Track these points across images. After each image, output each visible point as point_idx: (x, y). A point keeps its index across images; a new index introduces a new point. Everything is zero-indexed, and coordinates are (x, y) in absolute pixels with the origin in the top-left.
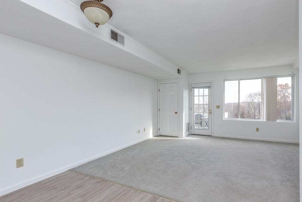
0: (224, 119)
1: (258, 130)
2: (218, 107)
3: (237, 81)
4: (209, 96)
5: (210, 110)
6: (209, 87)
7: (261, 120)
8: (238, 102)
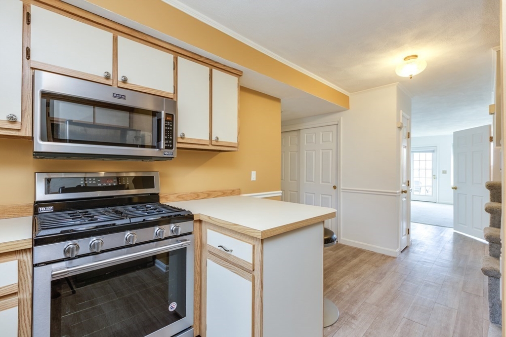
2: (444, 172)
4: (433, 160)
5: (434, 176)
6: (433, 152)
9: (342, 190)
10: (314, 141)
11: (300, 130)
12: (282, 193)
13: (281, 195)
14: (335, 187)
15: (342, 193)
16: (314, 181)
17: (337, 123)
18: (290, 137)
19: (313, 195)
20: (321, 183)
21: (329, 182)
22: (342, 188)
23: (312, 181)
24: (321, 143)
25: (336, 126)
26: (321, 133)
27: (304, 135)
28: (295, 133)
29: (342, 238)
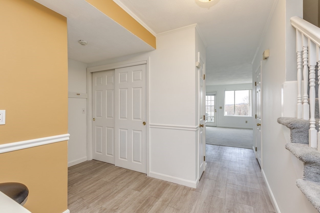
0: (224, 115)
1: (246, 122)
2: (221, 108)
3: (234, 91)
4: (214, 100)
5: (215, 110)
6: (215, 95)
7: (249, 116)
8: (234, 104)
9: (150, 126)
10: (126, 80)
11: (114, 69)
12: (70, 137)
13: (68, 138)
14: (144, 123)
15: (150, 129)
16: (127, 117)
17: (145, 62)
18: (106, 76)
19: (126, 131)
20: (133, 119)
21: (140, 119)
22: (150, 124)
23: (125, 118)
24: (133, 81)
25: (145, 65)
26: (133, 72)
27: (119, 74)
28: (111, 72)
29: (150, 172)
